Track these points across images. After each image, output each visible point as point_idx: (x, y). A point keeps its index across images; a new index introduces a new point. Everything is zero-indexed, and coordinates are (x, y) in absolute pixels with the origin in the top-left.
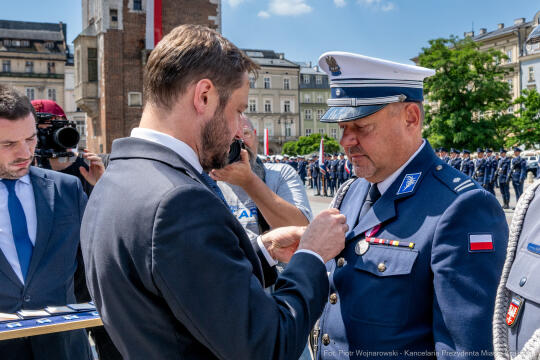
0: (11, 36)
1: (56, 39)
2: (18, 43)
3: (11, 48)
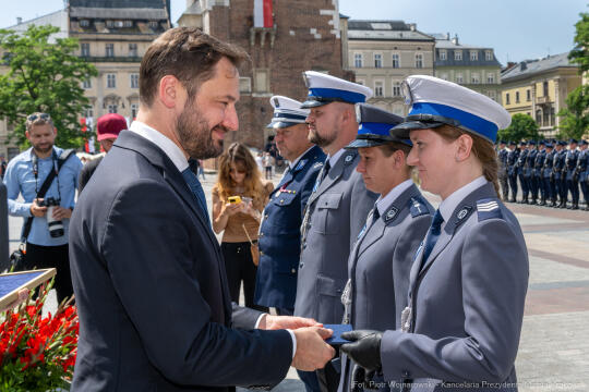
0: (113, 16)
1: (160, 17)
2: (121, 24)
3: (114, 30)
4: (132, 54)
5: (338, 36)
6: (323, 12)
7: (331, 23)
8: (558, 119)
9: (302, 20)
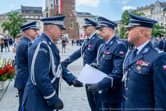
1: (40, 11)
2: (32, 12)
4: (34, 18)
5: (75, 16)
6: (72, 11)
7: (74, 13)
8: (119, 33)
9: (68, 12)
